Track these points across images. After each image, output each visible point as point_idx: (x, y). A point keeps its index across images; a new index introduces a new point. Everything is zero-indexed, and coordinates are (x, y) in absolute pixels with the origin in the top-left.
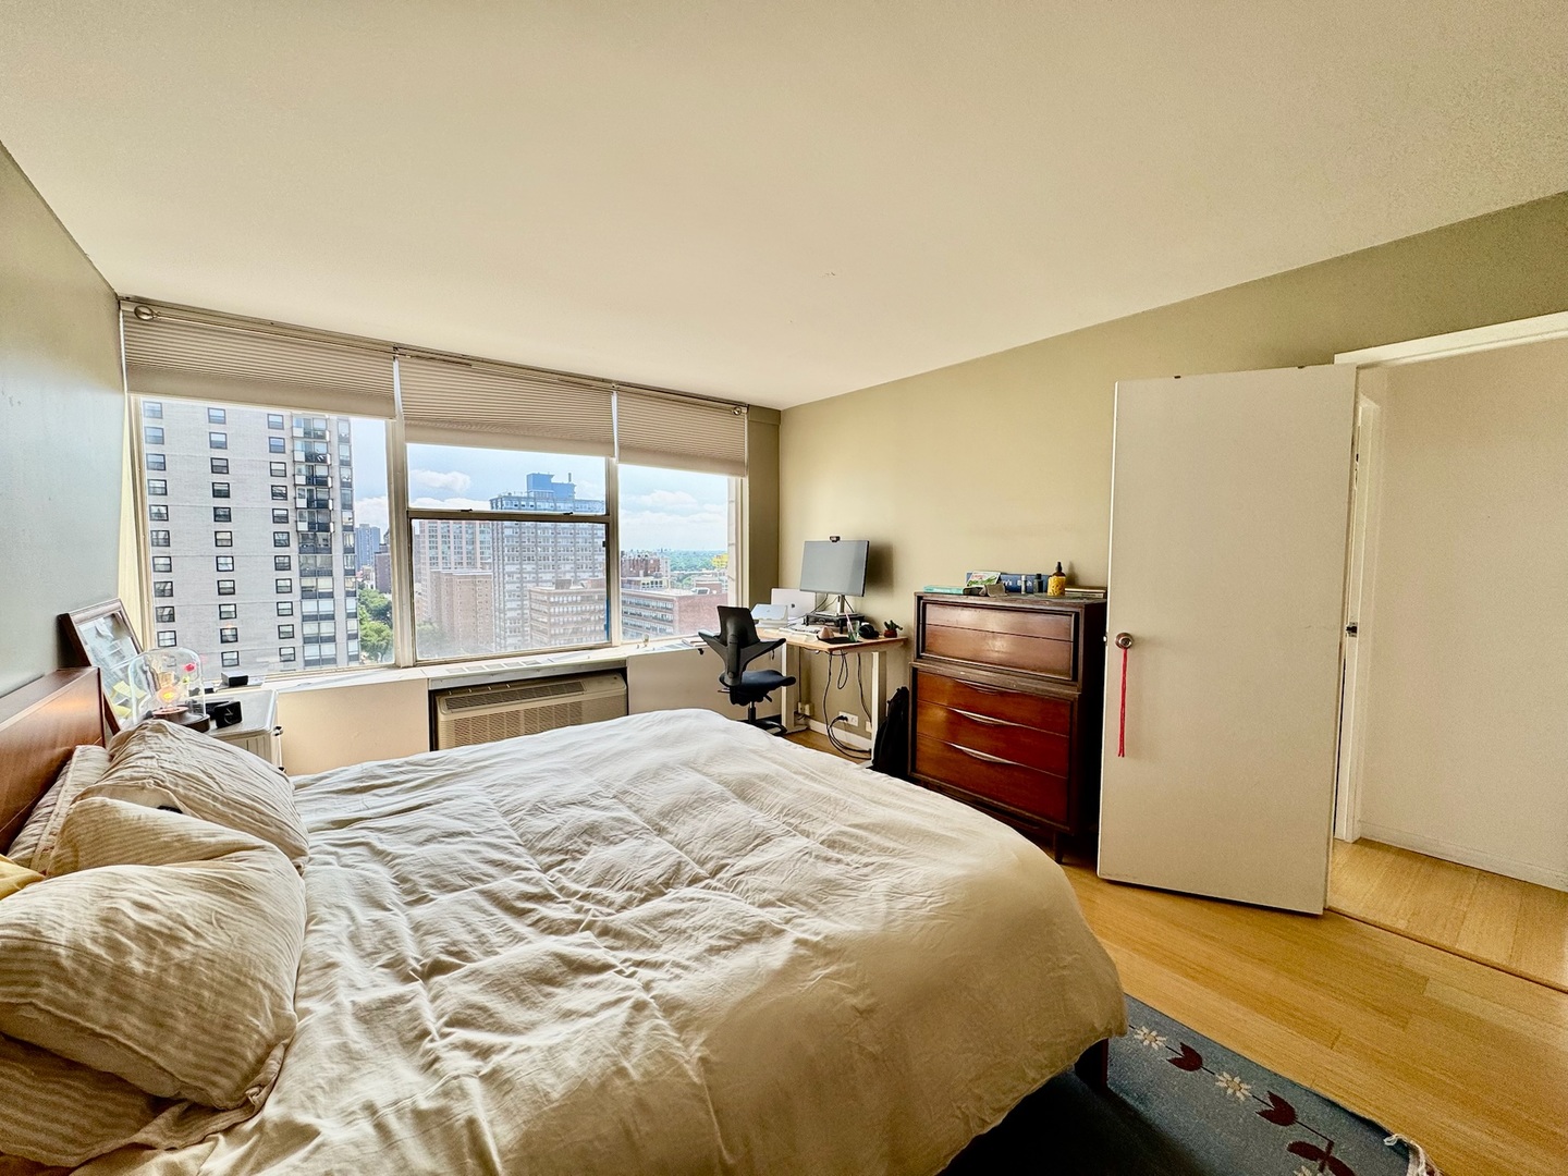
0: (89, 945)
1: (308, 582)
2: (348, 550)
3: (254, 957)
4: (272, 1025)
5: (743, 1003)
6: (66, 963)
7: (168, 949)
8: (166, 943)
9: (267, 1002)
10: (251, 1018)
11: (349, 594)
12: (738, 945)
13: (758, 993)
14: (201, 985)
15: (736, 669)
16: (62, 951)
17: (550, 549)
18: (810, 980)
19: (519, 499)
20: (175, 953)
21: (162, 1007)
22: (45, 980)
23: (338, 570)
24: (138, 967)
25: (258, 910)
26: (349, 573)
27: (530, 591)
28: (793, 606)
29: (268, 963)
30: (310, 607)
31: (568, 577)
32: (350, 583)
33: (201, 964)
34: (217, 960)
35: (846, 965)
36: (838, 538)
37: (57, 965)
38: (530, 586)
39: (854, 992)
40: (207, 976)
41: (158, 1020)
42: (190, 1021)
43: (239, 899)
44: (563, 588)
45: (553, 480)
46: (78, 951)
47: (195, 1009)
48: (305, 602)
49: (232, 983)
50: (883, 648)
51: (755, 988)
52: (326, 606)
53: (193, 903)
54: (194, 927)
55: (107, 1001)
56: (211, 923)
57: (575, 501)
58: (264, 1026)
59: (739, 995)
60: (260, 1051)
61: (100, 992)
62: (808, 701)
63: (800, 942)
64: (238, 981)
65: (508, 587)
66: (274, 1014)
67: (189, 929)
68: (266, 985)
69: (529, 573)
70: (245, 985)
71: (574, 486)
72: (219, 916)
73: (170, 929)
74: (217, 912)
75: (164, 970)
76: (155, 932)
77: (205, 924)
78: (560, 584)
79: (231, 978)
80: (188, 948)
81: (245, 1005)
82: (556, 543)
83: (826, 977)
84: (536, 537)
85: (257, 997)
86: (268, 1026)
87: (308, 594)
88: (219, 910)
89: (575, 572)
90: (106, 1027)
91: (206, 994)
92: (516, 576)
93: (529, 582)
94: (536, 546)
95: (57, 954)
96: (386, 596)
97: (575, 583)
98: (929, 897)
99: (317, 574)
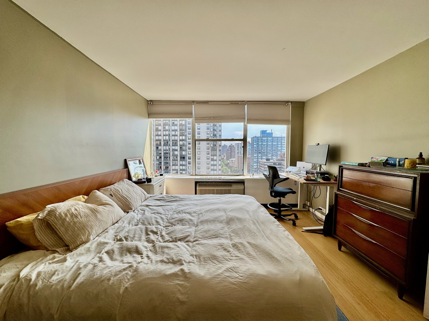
0: (62, 214)
1: (212, 157)
2: (220, 150)
3: (89, 225)
4: (86, 239)
5: (148, 278)
6: (57, 215)
7: (74, 218)
8: (75, 217)
9: (87, 234)
10: (82, 236)
11: (220, 160)
12: (169, 262)
13: (155, 278)
14: (76, 227)
15: (272, 186)
16: (58, 213)
17: (265, 150)
18: (172, 283)
19: (258, 137)
20: (75, 219)
21: (68, 228)
22: (53, 217)
23: (218, 155)
24: (68, 219)
25: (96, 216)
26: (220, 155)
27: (260, 161)
28: (304, 168)
29: (91, 227)
30: (212, 163)
31: (270, 158)
32: (220, 158)
33: (78, 223)
34: (81, 223)
35: (186, 284)
36: (318, 144)
37: (56, 215)
38: (260, 160)
39: (182, 294)
40: (78, 225)
41: (67, 230)
42: (72, 232)
43: (94, 213)
44: (268, 161)
45: (267, 132)
46: (60, 213)
47: (73, 231)
48: (211, 162)
49: (81, 228)
50: (332, 185)
51: (155, 276)
52: (215, 163)
53: (85, 211)
54: (81, 216)
55: (61, 224)
56: (85, 216)
57: (272, 137)
58: (84, 238)
59: (150, 276)
60: (81, 243)
61: (60, 222)
62: (309, 201)
63: (182, 270)
64: (83, 228)
65: (254, 160)
66: (87, 237)
67: (80, 216)
68: (88, 231)
69: (260, 157)
70: (84, 229)
71: (272, 133)
72: (88, 215)
73: (77, 215)
74: (88, 214)
75: (71, 222)
76: (74, 215)
77: (84, 216)
78: (268, 160)
79: (82, 227)
80: (78, 219)
81: (82, 233)
82: (267, 149)
83: (178, 284)
84: (262, 147)
85: (85, 232)
86: (85, 239)
87: (212, 160)
88: (89, 214)
89: (272, 157)
90: (58, 228)
91: (76, 228)
92: (256, 157)
93: (260, 159)
94: (262, 149)
95: (57, 213)
96: (228, 161)
97: (272, 159)
98: (241, 276)
99: (213, 155)
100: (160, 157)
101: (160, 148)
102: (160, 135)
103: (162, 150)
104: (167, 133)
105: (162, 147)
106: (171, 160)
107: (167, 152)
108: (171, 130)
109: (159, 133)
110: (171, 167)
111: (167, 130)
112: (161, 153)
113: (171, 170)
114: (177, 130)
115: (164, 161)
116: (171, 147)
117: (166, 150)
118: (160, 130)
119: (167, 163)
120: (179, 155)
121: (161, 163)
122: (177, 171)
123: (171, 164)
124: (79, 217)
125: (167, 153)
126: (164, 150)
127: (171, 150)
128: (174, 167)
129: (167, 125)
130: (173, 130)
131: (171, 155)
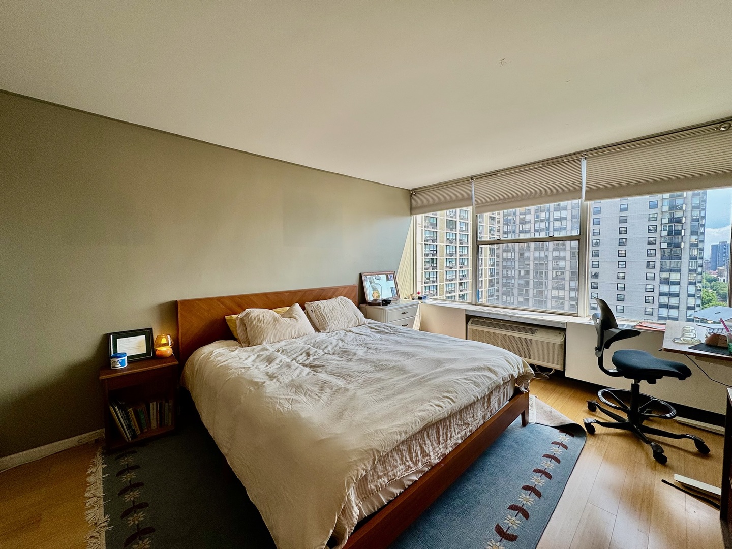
1: (665, 275)
2: (693, 258)
7: (259, 323)
11: (691, 284)
26: (692, 271)
30: (665, 288)
32: (692, 277)
48: (662, 286)
52: (675, 289)
54: (264, 322)
76: (260, 320)
79: (261, 332)
85: (261, 336)
90: (248, 328)
91: (257, 331)
95: (250, 316)
99: (669, 271)
100: (527, 272)
101: (526, 254)
102: (529, 231)
103: (532, 258)
104: (543, 225)
105: (532, 253)
106: (550, 277)
107: (542, 262)
108: (552, 219)
109: (527, 227)
110: (550, 292)
111: (543, 221)
112: (529, 265)
113: (549, 297)
114: (565, 219)
115: (535, 280)
116: (550, 253)
117: (540, 259)
118: (529, 222)
119: (541, 283)
120: (568, 268)
121: (528, 282)
122: (562, 301)
123: (550, 287)
124: (262, 323)
125: (543, 264)
126: (535, 259)
127: (550, 258)
128: (555, 293)
129: (544, 211)
130: (555, 220)
131: (550, 267)
